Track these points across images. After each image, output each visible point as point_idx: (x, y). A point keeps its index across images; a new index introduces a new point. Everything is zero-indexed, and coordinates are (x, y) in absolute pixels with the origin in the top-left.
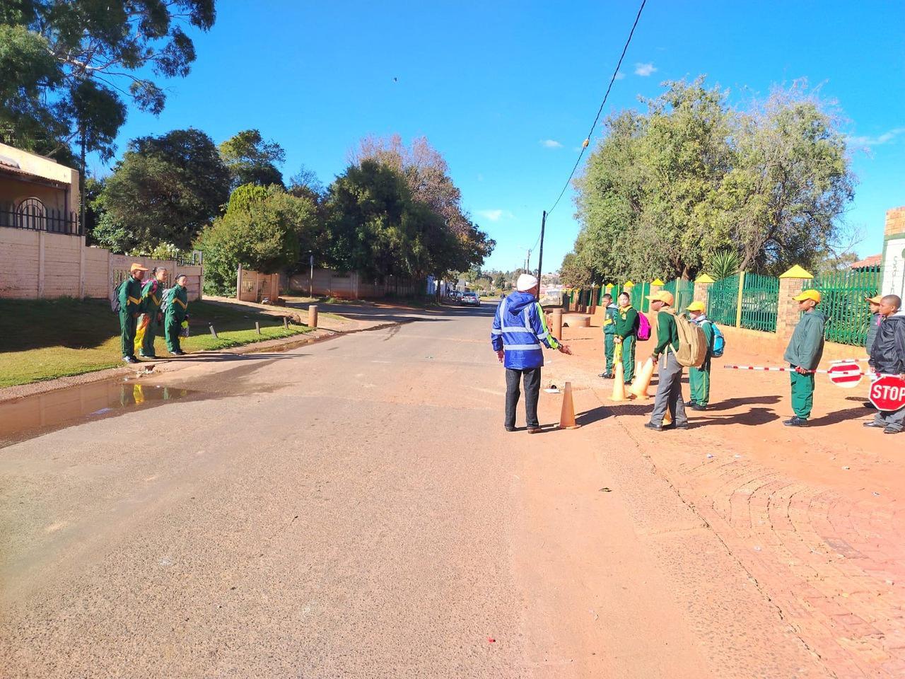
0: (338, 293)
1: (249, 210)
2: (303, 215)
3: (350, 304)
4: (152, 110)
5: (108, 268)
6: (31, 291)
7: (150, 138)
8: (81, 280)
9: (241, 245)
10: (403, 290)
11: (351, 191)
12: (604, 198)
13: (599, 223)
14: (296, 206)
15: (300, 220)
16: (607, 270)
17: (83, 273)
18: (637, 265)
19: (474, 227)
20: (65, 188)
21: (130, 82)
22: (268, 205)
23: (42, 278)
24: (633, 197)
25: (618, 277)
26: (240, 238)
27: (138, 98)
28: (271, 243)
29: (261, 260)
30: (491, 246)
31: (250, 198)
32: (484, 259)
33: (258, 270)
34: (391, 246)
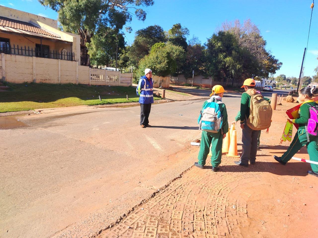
1: (157, 52)
3: (209, 89)
4: (142, 19)
5: (89, 73)
6: (55, 81)
7: (142, 30)
8: (77, 77)
9: (152, 66)
10: (236, 84)
15: (175, 55)
17: (77, 75)
19: (273, 57)
20: (70, 44)
21: (135, 10)
22: (163, 49)
23: (60, 76)
26: (152, 63)
27: (138, 16)
28: (163, 65)
29: (160, 72)
30: (280, 65)
31: (158, 47)
32: (276, 71)
33: (158, 75)
34: (226, 66)
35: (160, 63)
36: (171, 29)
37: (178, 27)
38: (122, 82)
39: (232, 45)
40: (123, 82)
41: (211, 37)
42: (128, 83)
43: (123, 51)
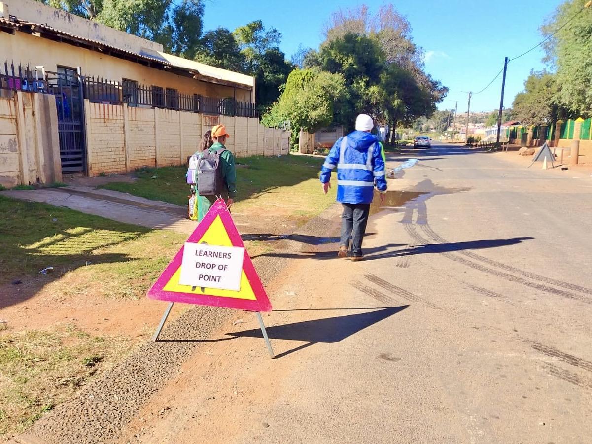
0: (326, 144)
1: (303, 88)
5: (264, 137)
6: (245, 153)
8: (258, 145)
9: (301, 114)
11: (337, 61)
15: (338, 91)
17: (258, 141)
19: (428, 77)
20: (251, 89)
30: (444, 92)
31: (303, 79)
32: (437, 105)
37: (257, 27)
40: (283, 147)
42: (286, 149)
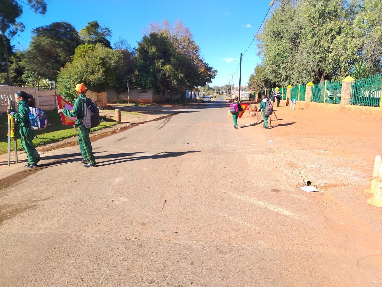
0: (142, 100)
1: (85, 57)
2: (115, 59)
4: (40, 12)
7: (42, 28)
9: (81, 77)
10: (174, 97)
11: (145, 49)
12: (275, 42)
13: (273, 54)
14: (110, 54)
15: (113, 62)
16: (277, 80)
18: (295, 75)
19: (207, 65)
22: (94, 54)
24: (292, 39)
25: (283, 83)
26: (81, 73)
27: (32, 6)
28: (98, 75)
29: (94, 85)
30: (215, 73)
31: (85, 51)
32: (212, 80)
33: (92, 91)
34: (167, 75)
35: (93, 73)
36: (85, 28)
37: (95, 25)
38: (41, 104)
39: (169, 50)
40: (44, 104)
41: (141, 40)
42: (51, 105)
43: (13, 59)
